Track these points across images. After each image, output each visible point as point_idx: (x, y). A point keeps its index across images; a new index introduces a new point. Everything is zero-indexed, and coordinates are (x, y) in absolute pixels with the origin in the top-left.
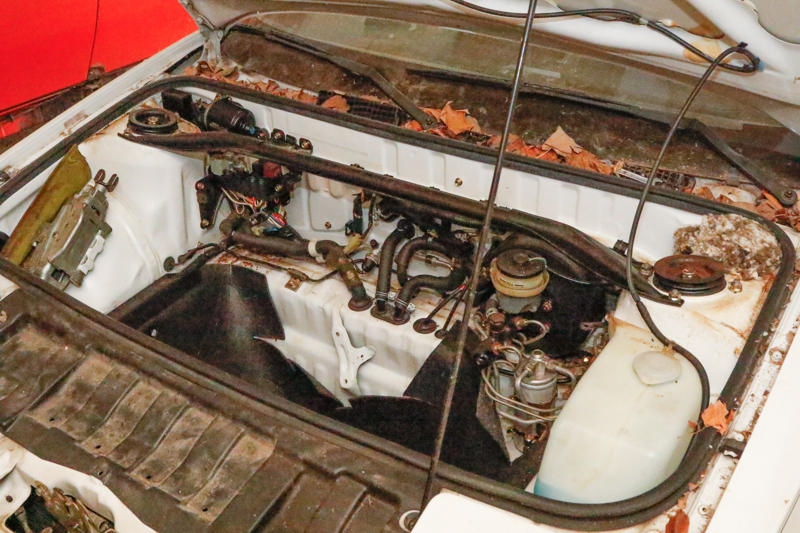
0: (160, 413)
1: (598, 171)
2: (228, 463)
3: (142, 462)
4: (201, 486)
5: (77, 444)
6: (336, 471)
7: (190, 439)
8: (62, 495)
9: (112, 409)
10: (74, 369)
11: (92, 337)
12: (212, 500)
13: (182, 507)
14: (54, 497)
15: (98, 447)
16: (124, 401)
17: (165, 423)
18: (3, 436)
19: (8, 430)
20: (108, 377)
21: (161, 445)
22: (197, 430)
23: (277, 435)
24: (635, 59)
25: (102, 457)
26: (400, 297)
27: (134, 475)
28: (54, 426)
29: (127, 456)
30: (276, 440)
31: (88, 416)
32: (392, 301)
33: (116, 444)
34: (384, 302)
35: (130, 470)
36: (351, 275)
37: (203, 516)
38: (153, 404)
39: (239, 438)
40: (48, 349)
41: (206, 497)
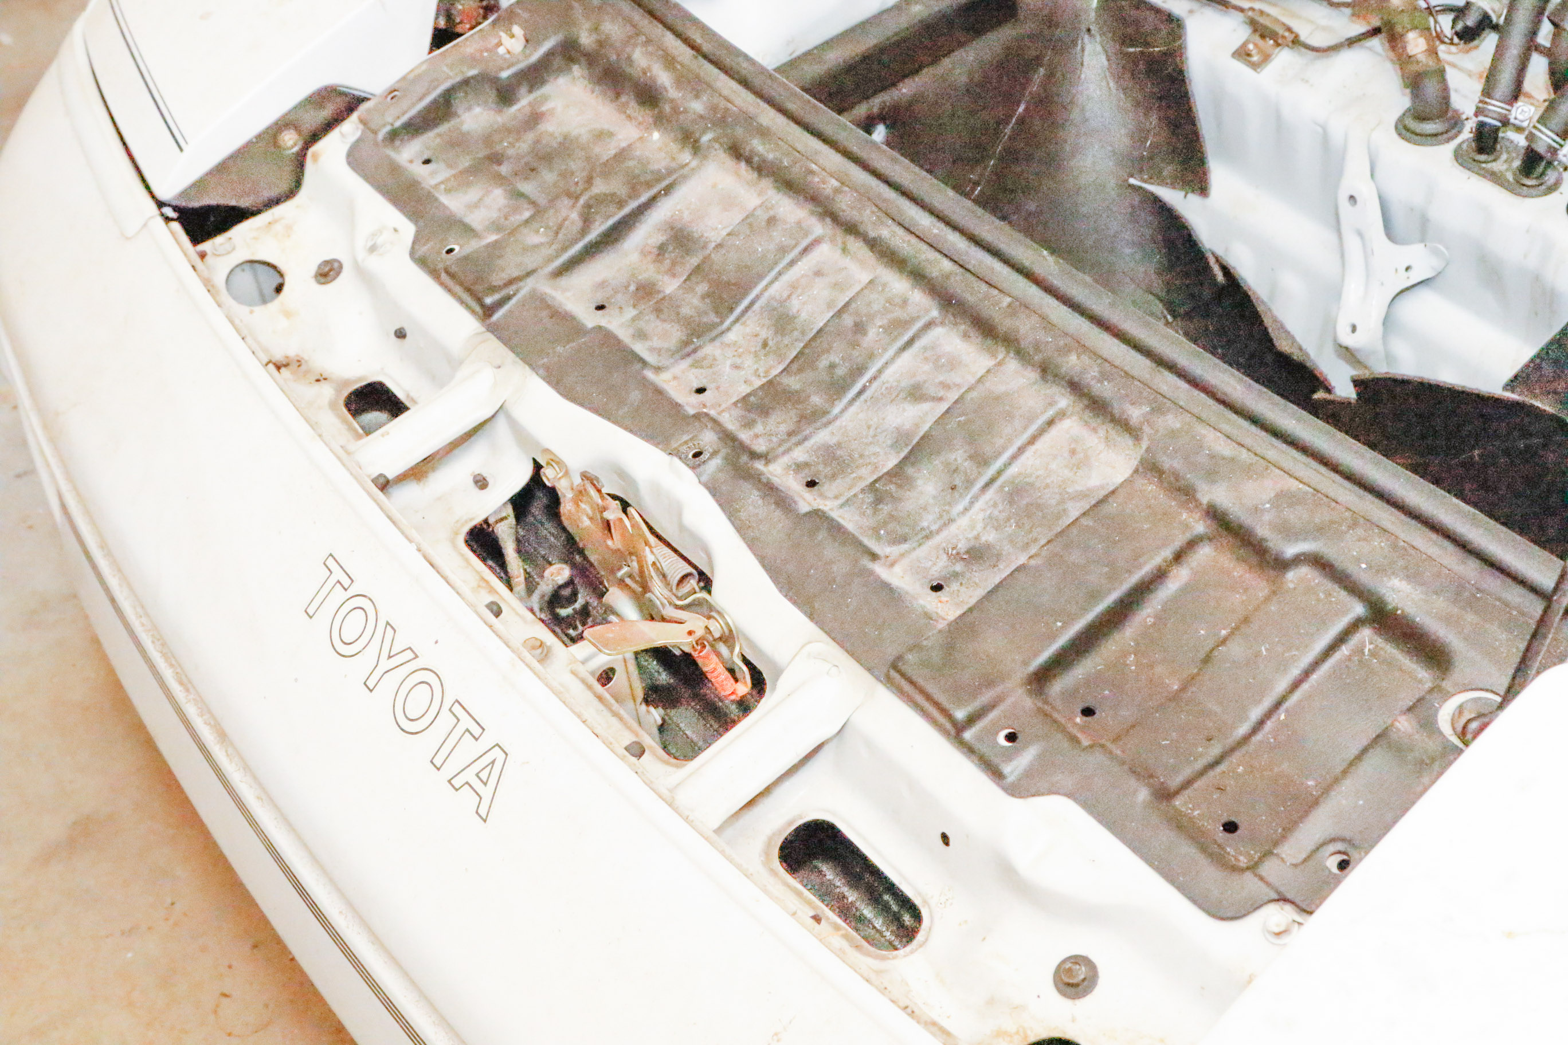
0: (860, 328)
2: (1011, 482)
3: (799, 443)
4: (934, 528)
5: (649, 374)
6: (1290, 551)
7: (926, 406)
8: (599, 491)
9: (745, 303)
10: (668, 190)
11: (720, 119)
12: (959, 567)
13: (880, 570)
14: (580, 494)
15: (701, 391)
16: (777, 286)
17: (871, 356)
18: (483, 329)
19: (497, 316)
20: (749, 220)
21: (853, 409)
22: (946, 386)
23: (1146, 428)
25: (707, 415)
26: (1543, 120)
27: (776, 472)
28: (603, 323)
29: (765, 425)
30: (1145, 444)
31: (686, 311)
32: (1519, 129)
33: (745, 390)
34: (1497, 130)
35: (765, 457)
36: (1416, 44)
37: (930, 601)
38: (847, 305)
39: (1051, 423)
40: (611, 135)
41: (945, 557)
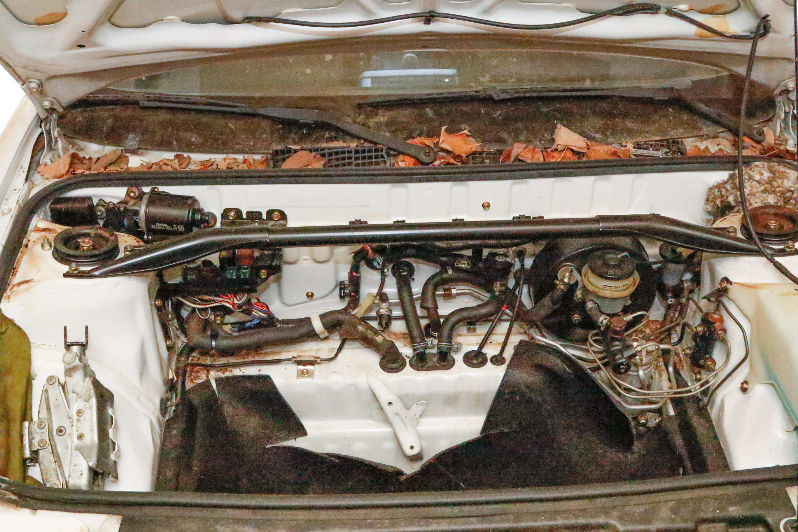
1: (619, 157)
24: (651, 47)
34: (424, 352)
36: (380, 338)
